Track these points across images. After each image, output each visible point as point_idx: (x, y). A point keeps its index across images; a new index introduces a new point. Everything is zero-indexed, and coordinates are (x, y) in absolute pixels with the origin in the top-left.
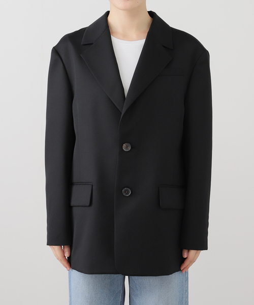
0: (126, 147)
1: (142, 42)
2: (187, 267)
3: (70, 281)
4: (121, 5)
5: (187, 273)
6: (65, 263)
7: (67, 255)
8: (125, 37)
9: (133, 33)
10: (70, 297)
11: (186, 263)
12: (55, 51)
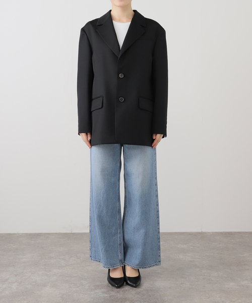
0: (121, 76)
1: (129, 23)
2: (156, 145)
3: (91, 154)
4: (118, 3)
5: (155, 148)
6: (88, 143)
7: (89, 139)
8: (120, 21)
9: (124, 19)
10: (91, 165)
11: (155, 142)
12: (83, 30)
